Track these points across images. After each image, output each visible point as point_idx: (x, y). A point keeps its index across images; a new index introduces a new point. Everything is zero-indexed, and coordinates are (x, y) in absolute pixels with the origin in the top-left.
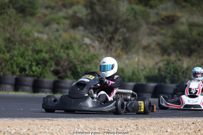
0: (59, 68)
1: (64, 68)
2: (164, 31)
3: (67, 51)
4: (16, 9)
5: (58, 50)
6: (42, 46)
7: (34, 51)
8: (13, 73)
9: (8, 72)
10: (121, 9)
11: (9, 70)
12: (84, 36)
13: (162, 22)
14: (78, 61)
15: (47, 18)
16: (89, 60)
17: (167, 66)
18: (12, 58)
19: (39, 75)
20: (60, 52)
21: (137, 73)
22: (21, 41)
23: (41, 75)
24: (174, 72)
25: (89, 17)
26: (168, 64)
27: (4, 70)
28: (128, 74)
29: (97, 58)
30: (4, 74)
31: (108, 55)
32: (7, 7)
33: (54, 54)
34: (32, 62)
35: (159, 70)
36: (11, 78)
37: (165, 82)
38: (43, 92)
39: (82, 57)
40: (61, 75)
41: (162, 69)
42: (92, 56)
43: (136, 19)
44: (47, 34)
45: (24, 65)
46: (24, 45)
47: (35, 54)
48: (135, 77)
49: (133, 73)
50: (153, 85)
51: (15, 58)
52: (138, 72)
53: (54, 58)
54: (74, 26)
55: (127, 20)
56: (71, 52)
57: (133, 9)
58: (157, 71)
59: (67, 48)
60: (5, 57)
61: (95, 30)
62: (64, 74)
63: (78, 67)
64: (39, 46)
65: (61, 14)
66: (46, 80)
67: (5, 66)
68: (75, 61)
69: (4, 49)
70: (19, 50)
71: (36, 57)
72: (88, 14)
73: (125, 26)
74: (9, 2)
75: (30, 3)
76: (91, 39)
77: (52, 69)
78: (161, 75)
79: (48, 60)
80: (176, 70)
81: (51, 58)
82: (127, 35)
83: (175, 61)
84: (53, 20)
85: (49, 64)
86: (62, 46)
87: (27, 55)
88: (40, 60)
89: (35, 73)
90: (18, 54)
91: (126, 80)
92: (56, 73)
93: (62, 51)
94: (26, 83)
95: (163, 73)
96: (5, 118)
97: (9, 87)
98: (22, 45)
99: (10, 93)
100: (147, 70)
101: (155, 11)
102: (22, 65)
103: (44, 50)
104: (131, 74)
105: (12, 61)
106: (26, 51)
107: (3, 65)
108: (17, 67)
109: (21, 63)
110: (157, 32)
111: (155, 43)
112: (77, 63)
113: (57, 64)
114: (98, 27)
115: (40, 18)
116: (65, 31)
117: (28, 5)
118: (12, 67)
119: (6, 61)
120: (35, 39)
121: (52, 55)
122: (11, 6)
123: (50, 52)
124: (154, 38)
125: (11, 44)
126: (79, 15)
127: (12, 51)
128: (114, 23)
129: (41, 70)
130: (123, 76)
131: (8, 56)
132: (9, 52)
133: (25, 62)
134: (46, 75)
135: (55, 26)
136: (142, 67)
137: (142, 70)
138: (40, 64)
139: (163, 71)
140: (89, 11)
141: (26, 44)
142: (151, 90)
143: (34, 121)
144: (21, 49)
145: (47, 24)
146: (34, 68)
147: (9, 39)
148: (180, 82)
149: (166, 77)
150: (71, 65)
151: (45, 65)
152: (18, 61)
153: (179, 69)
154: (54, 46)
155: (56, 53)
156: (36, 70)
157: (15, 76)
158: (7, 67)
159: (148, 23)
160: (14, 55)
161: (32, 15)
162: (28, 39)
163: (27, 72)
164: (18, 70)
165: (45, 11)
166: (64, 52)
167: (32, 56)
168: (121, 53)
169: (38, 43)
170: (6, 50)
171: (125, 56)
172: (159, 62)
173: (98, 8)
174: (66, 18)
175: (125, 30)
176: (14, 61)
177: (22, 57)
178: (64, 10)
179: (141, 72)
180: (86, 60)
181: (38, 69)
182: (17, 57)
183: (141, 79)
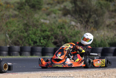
0: (57, 40)
1: (60, 40)
3: (61, 30)
4: (30, 6)
5: (56, 29)
6: (46, 27)
7: (41, 31)
8: (30, 45)
9: (26, 45)
10: (93, 3)
11: (27, 43)
12: (71, 20)
14: (68, 36)
15: (49, 10)
16: (74, 35)
18: (28, 36)
19: (45, 45)
20: (57, 31)
21: (103, 42)
22: (34, 25)
23: (46, 45)
25: (74, 9)
27: (24, 43)
28: (98, 42)
29: (79, 33)
30: (24, 46)
31: (86, 31)
32: (24, 5)
33: (53, 32)
34: (40, 37)
36: (28, 48)
38: (48, 55)
39: (70, 33)
40: (58, 45)
42: (76, 32)
43: (102, 9)
44: (49, 20)
45: (36, 39)
46: (35, 28)
47: (42, 33)
48: (102, 44)
49: (101, 41)
50: (113, 48)
51: (30, 36)
52: (104, 40)
53: (54, 35)
54: (65, 15)
55: (97, 10)
56: (64, 30)
57: (99, 3)
59: (61, 28)
60: (24, 35)
61: (77, 16)
62: (60, 44)
63: (68, 39)
64: (44, 28)
65: (57, 8)
66: (49, 48)
67: (25, 41)
68: (66, 36)
69: (23, 30)
70: (33, 30)
71: (43, 34)
72: (73, 7)
73: (95, 14)
74: (26, 2)
75: (38, 2)
76: (75, 22)
77: (53, 41)
79: (50, 36)
81: (52, 35)
82: (97, 19)
84: (52, 11)
85: (51, 38)
86: (58, 27)
87: (38, 34)
88: (45, 36)
89: (43, 44)
90: (32, 33)
91: (97, 46)
92: (55, 43)
93: (58, 30)
94: (38, 51)
96: (26, 72)
97: (27, 53)
99: (28, 57)
100: (110, 39)
101: (113, 3)
102: (34, 40)
103: (48, 30)
104: (100, 42)
105: (29, 38)
106: (37, 31)
107: (23, 40)
108: (32, 41)
109: (34, 38)
110: (115, 16)
111: (114, 23)
112: (68, 37)
113: (56, 38)
114: (79, 15)
115: (44, 10)
116: (60, 18)
117: (37, 3)
118: (29, 41)
119: (25, 38)
120: (42, 24)
121: (52, 33)
122: (27, 4)
123: (51, 31)
124: (113, 20)
125: (28, 27)
126: (67, 8)
127: (28, 31)
128: (88, 12)
129: (46, 42)
130: (95, 44)
131: (26, 34)
132: (26, 32)
133: (37, 38)
134: (49, 45)
135: (53, 15)
136: (107, 38)
137: (107, 40)
138: (46, 38)
140: (73, 5)
141: (36, 27)
142: (113, 51)
143: (43, 73)
145: (48, 14)
146: (42, 41)
147: (26, 24)
150: (64, 38)
151: (49, 39)
152: (32, 38)
154: (53, 27)
155: (55, 32)
156: (43, 42)
157: (31, 47)
159: (109, 11)
160: (30, 33)
161: (40, 9)
162: (37, 23)
163: (38, 44)
164: (32, 43)
165: (47, 6)
166: (60, 31)
167: (40, 34)
168: (94, 30)
169: (44, 26)
170: (24, 31)
171: (96, 32)
173: (78, 3)
174: (60, 10)
175: (95, 16)
176: (30, 37)
177: (34, 35)
178: (58, 5)
179: (106, 41)
180: (73, 35)
181: (44, 42)
182: (31, 35)
183: (106, 45)
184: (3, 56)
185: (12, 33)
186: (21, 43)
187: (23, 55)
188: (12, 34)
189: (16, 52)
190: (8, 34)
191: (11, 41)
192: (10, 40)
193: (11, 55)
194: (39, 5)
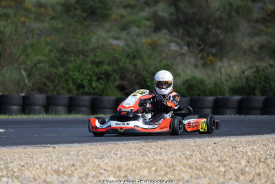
0: (125, 83)
1: (131, 82)
2: (269, 30)
3: (134, 62)
4: (84, 11)
5: (123, 60)
6: (104, 56)
7: (93, 63)
8: (69, 91)
9: (62, 91)
11: (63, 88)
12: (171, 41)
13: (267, 18)
14: (148, 73)
15: (124, 20)
17: (256, 74)
18: (66, 74)
19: (100, 93)
20: (125, 63)
21: (220, 85)
22: (78, 51)
23: (103, 92)
24: (265, 82)
25: (173, 17)
26: (257, 71)
27: (58, 88)
28: (209, 86)
30: (58, 94)
32: (73, 9)
33: (118, 65)
34: (91, 76)
35: (247, 79)
37: (254, 94)
38: (102, 113)
39: (152, 68)
40: (127, 91)
41: (251, 78)
42: (165, 66)
45: (82, 80)
46: (81, 57)
47: (95, 66)
48: (217, 90)
49: (216, 84)
51: (71, 73)
52: (221, 82)
53: (119, 71)
54: (157, 29)
56: (138, 62)
58: (244, 81)
59: (134, 58)
60: (57, 72)
63: (148, 80)
64: (100, 57)
66: (106, 98)
67: (58, 83)
68: (145, 73)
69: (57, 62)
70: (75, 62)
71: (96, 70)
73: (217, 27)
74: (77, 2)
75: (101, 2)
77: (116, 84)
78: (250, 86)
79: (111, 73)
80: (268, 78)
81: (114, 71)
83: (266, 68)
84: (133, 22)
85: (112, 78)
86: (128, 55)
87: (85, 69)
88: (101, 74)
89: (96, 90)
90: (74, 68)
92: (121, 88)
93: (128, 61)
94: (82, 103)
95: (251, 83)
97: (61, 109)
98: (78, 57)
100: (233, 80)
102: (79, 81)
103: (106, 61)
104: (213, 86)
105: (67, 77)
106: (84, 64)
107: (57, 82)
108: (74, 83)
109: (78, 78)
110: (262, 30)
112: (147, 76)
113: (122, 78)
114: (184, 29)
115: (115, 20)
117: (99, 5)
118: (67, 84)
119: (60, 77)
120: (95, 48)
121: (116, 67)
122: (78, 7)
123: (113, 64)
124: (258, 39)
127: (66, 64)
128: (203, 23)
129: (102, 86)
131: (62, 70)
132: (63, 65)
133: (83, 77)
134: (109, 91)
135: (134, 30)
136: (227, 78)
137: (227, 81)
138: (102, 79)
139: (251, 80)
140: (173, 9)
141: (83, 55)
144: (77, 61)
145: (124, 28)
146: (94, 84)
147: (63, 49)
148: (272, 92)
149: (255, 88)
150: (140, 78)
151: (108, 80)
152: (74, 77)
153: (270, 77)
154: (117, 55)
155: (121, 65)
156: (97, 86)
158: (61, 84)
160: (69, 69)
161: (105, 17)
162: (86, 48)
163: (86, 90)
164: (75, 87)
165: (123, 12)
166: (130, 63)
167: (91, 69)
168: (214, 60)
169: (99, 53)
170: (59, 63)
171: (219, 64)
172: (246, 70)
174: (148, 19)
175: (219, 32)
176: (70, 76)
177: (79, 71)
178: (147, 9)
179: (224, 82)
181: (99, 85)
182: (73, 71)
183: (225, 91)
184: (11, 115)
185: (33, 68)
186: (51, 88)
187: (52, 113)
188: (34, 70)
189: (37, 107)
190: (25, 70)
191: (30, 85)
192: (29, 82)
193: (27, 112)
194: (104, 8)
